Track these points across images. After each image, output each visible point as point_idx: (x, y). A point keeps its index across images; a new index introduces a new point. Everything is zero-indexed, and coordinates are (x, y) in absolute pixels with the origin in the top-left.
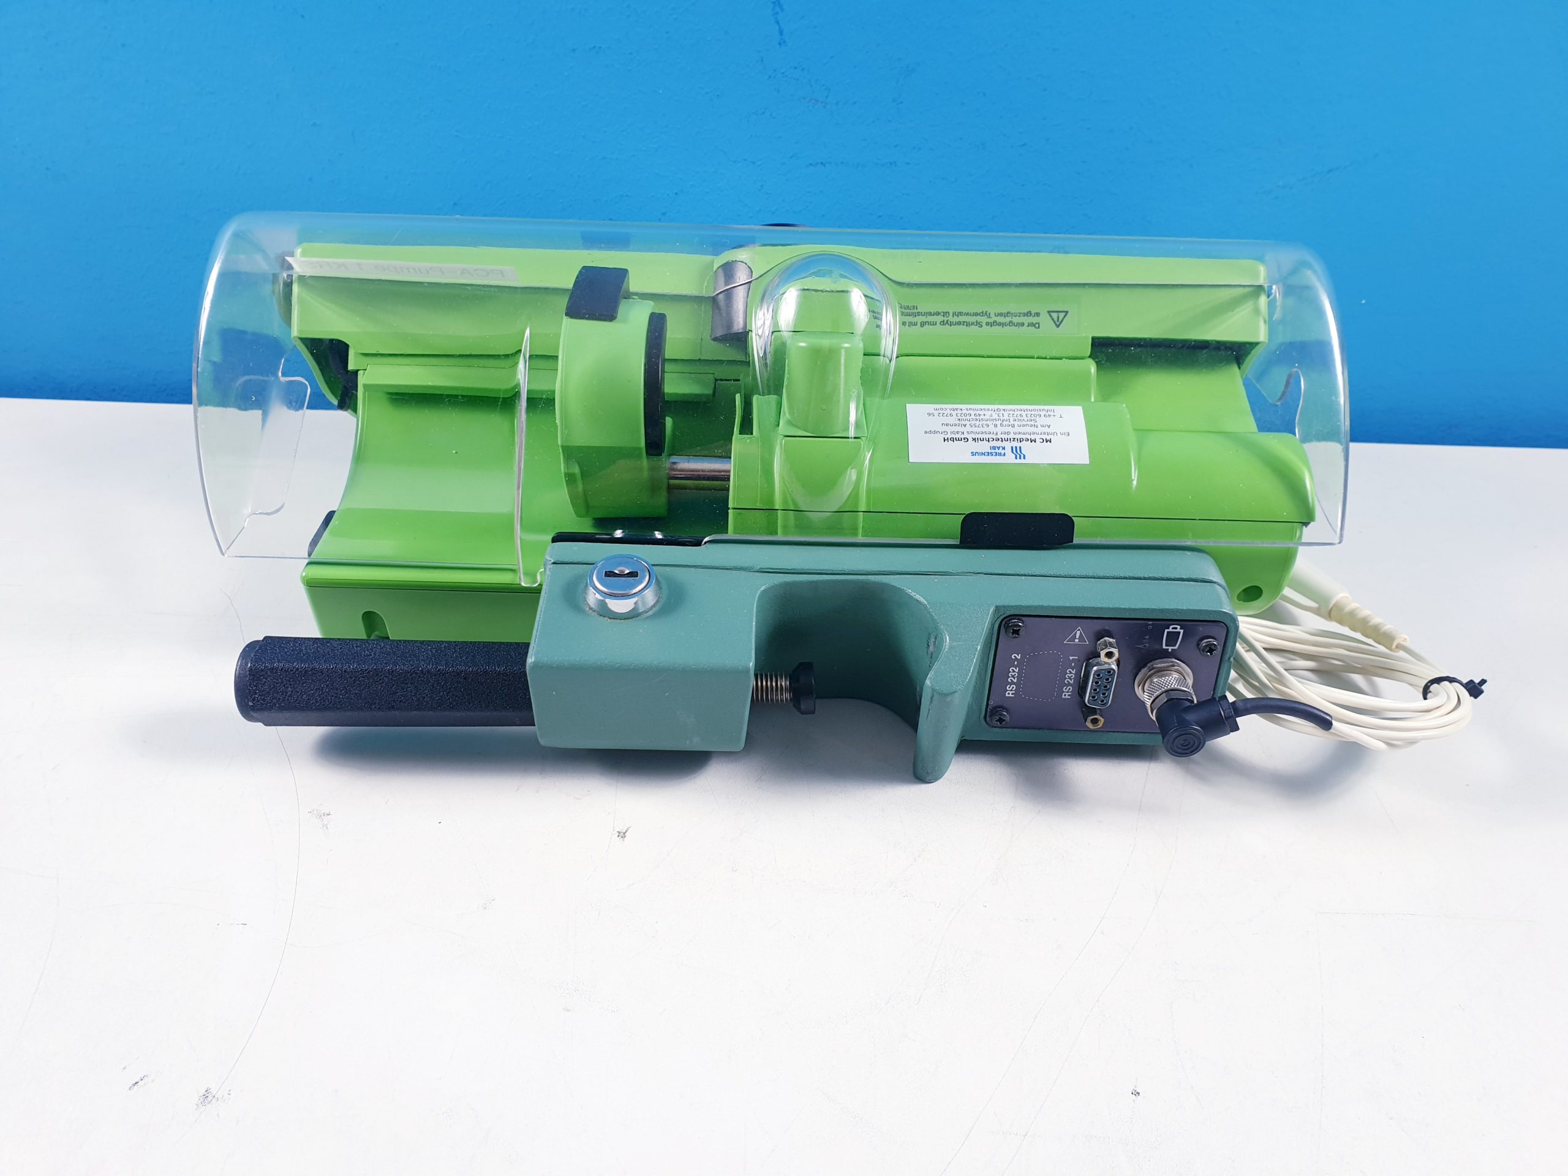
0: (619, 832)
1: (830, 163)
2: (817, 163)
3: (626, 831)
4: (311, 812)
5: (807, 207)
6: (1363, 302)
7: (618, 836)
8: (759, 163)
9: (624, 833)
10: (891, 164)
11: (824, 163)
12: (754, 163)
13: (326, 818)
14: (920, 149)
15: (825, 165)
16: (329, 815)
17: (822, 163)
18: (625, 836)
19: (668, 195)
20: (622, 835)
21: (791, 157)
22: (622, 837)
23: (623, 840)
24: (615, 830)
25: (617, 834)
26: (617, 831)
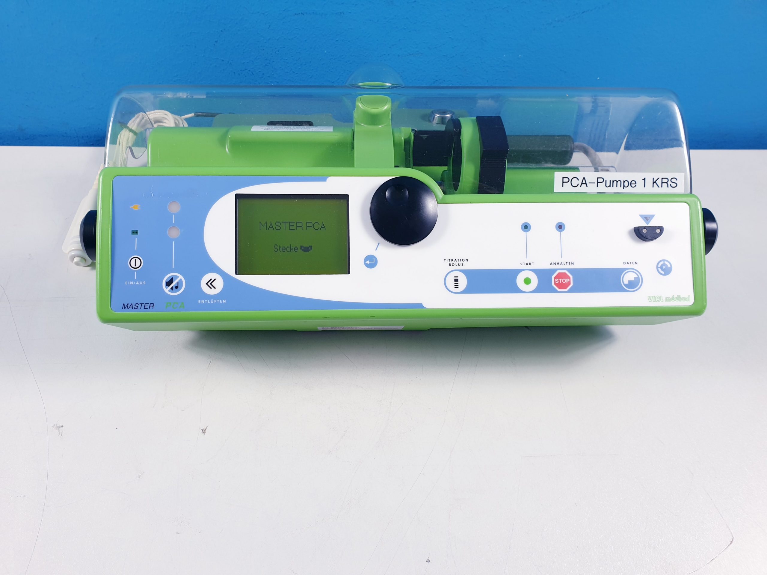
0: (202, 430)
1: (306, 13)
2: (299, 13)
3: (206, 429)
4: (53, 426)
5: (296, 36)
6: (598, 78)
7: (202, 432)
8: (267, 14)
9: (205, 430)
10: (341, 13)
11: (303, 13)
12: (263, 14)
13: (61, 429)
14: (356, 5)
15: (303, 14)
16: (62, 427)
17: (302, 13)
18: (205, 432)
19: (217, 32)
20: (204, 431)
21: (284, 10)
22: (204, 433)
23: (204, 434)
24: (200, 428)
25: (202, 431)
26: (201, 429)
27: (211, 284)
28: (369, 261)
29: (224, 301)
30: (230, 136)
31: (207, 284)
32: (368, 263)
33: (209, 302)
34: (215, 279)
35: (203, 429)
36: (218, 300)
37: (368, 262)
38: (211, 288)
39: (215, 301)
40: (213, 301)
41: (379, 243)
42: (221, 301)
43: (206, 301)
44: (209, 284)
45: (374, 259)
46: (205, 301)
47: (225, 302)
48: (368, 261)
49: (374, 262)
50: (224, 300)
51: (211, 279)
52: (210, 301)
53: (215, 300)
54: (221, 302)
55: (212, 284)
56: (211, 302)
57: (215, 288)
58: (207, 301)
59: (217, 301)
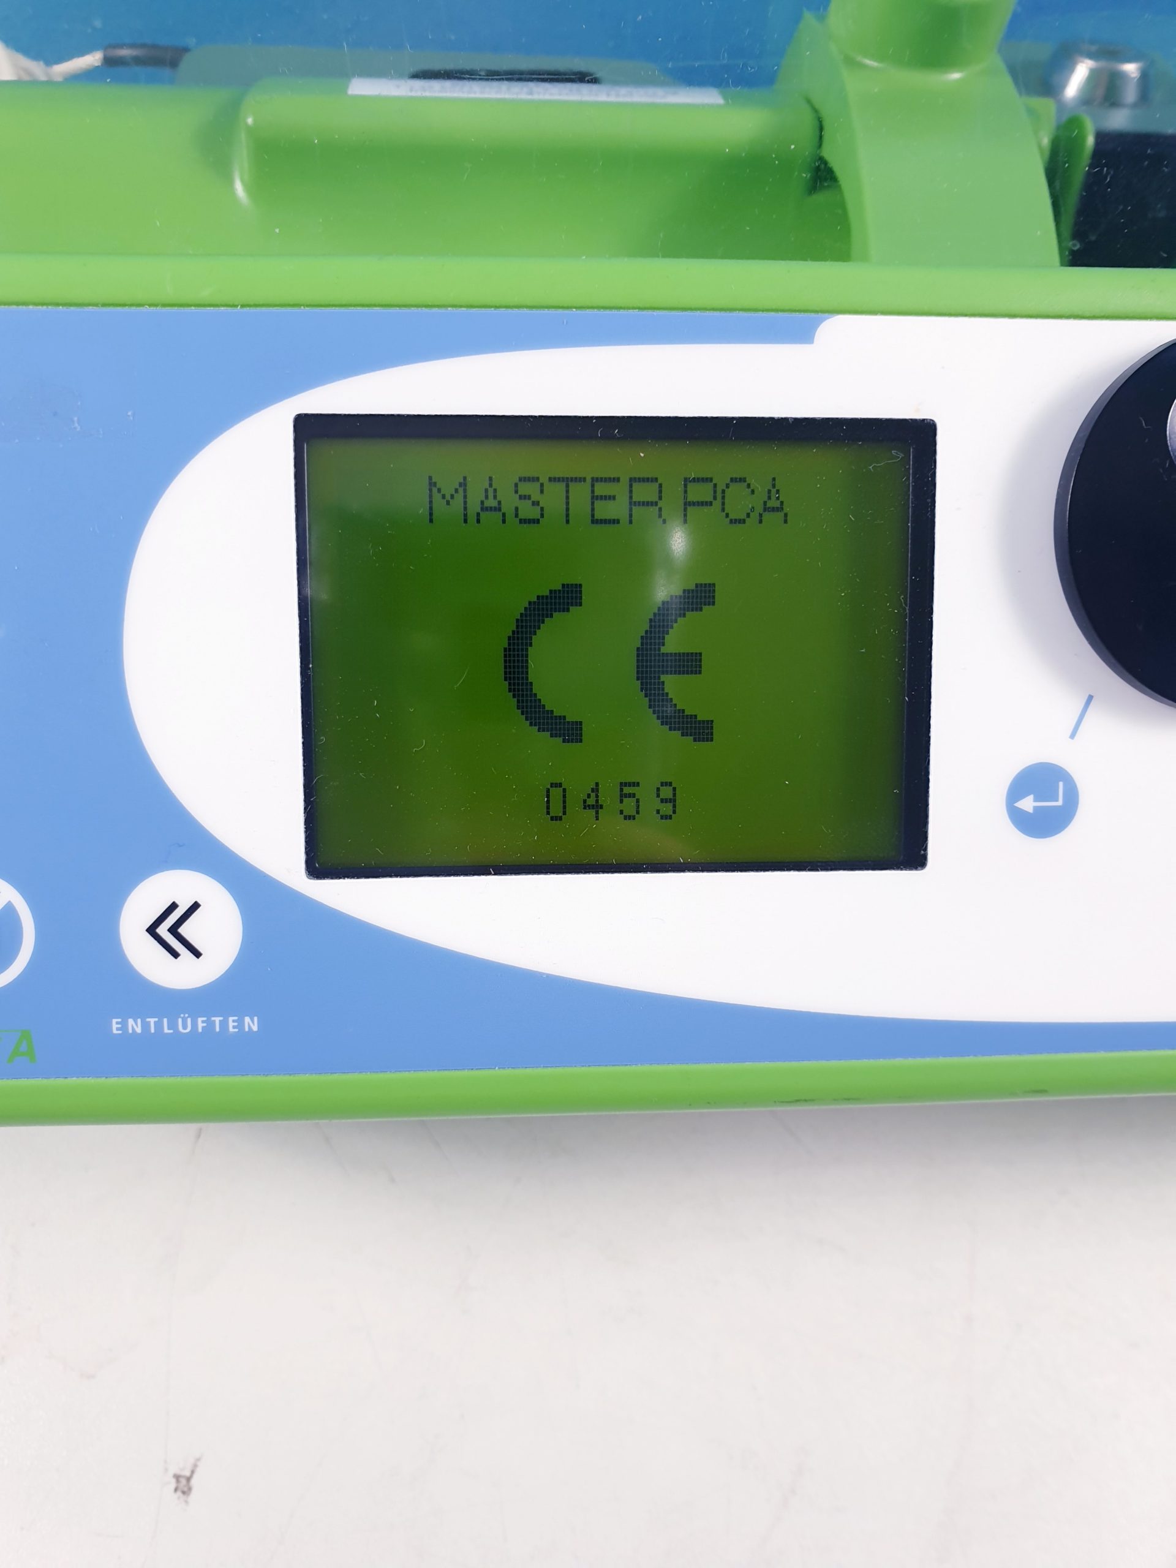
0: (177, 1477)
3: (193, 1472)
7: (176, 1490)
9: (189, 1479)
18: (190, 1489)
20: (183, 1485)
22: (184, 1493)
23: (186, 1502)
24: (166, 1470)
25: (174, 1481)
26: (171, 1472)
27: (174, 930)
28: (1035, 800)
29: (252, 1024)
30: (250, 121)
31: (152, 930)
32: (1031, 810)
33: (166, 1031)
34: (195, 906)
35: (179, 1472)
36: (217, 1020)
37: (1027, 804)
38: (175, 955)
39: (201, 1025)
40: (189, 1020)
41: (1090, 698)
42: (231, 1024)
43: (152, 1021)
44: (163, 930)
45: (1061, 784)
46: (146, 1026)
47: (255, 1028)
48: (1031, 797)
49: (1060, 803)
50: (247, 1020)
51: (173, 906)
52: (173, 1025)
53: (200, 1020)
54: (231, 1030)
55: (182, 930)
56: (181, 1029)
57: (197, 954)
58: (159, 1025)
59: (210, 1025)
